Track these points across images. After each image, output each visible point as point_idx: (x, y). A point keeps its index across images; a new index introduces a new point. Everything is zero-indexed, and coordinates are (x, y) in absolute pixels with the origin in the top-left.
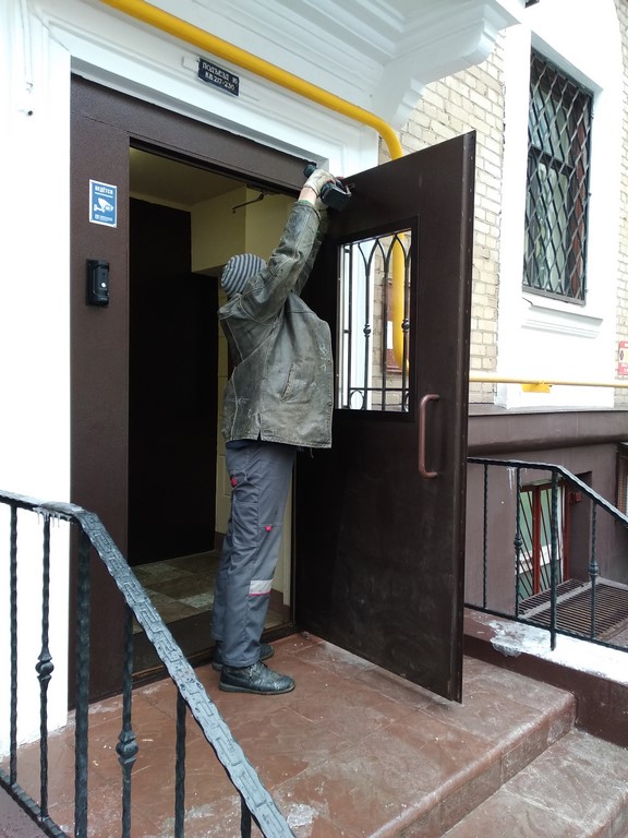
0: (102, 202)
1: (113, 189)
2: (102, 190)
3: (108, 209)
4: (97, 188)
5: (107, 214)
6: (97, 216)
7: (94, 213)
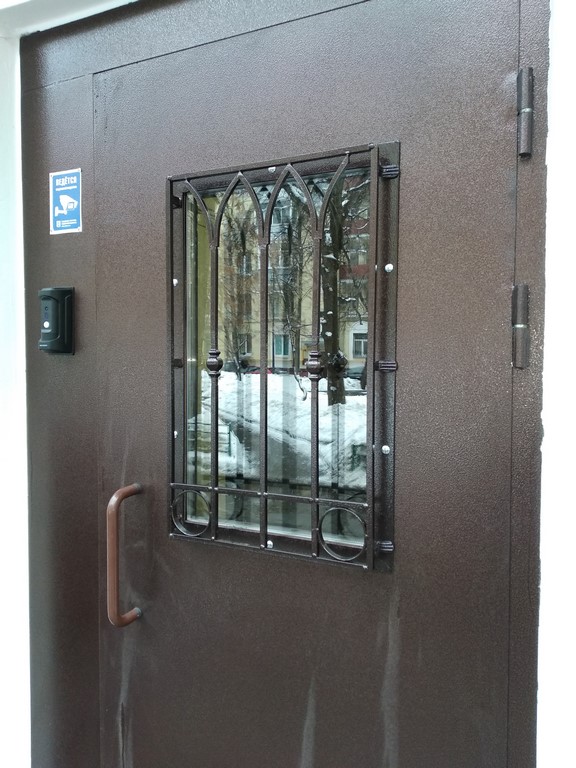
0: (65, 200)
1: (76, 174)
2: (64, 182)
3: (71, 207)
4: (58, 182)
5: (71, 214)
6: (58, 223)
7: (56, 219)
